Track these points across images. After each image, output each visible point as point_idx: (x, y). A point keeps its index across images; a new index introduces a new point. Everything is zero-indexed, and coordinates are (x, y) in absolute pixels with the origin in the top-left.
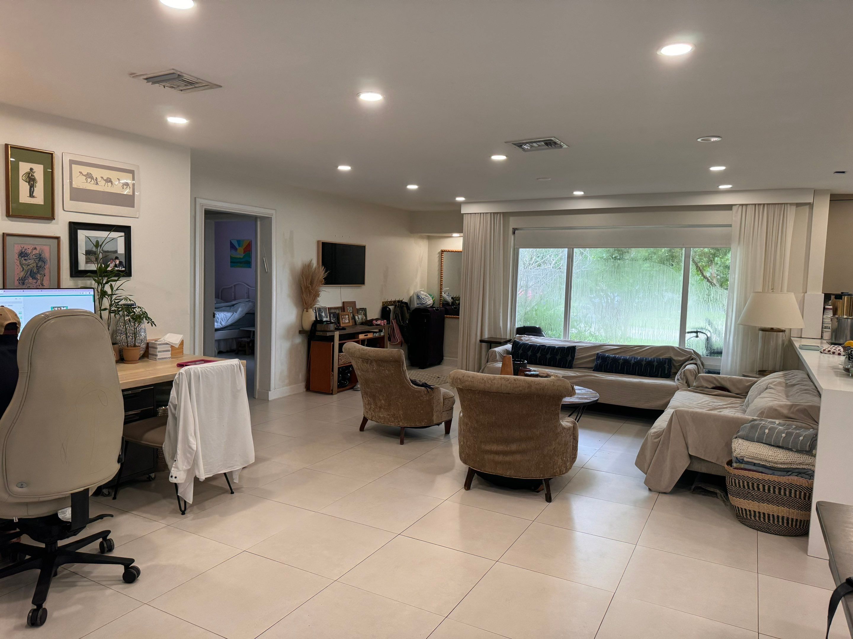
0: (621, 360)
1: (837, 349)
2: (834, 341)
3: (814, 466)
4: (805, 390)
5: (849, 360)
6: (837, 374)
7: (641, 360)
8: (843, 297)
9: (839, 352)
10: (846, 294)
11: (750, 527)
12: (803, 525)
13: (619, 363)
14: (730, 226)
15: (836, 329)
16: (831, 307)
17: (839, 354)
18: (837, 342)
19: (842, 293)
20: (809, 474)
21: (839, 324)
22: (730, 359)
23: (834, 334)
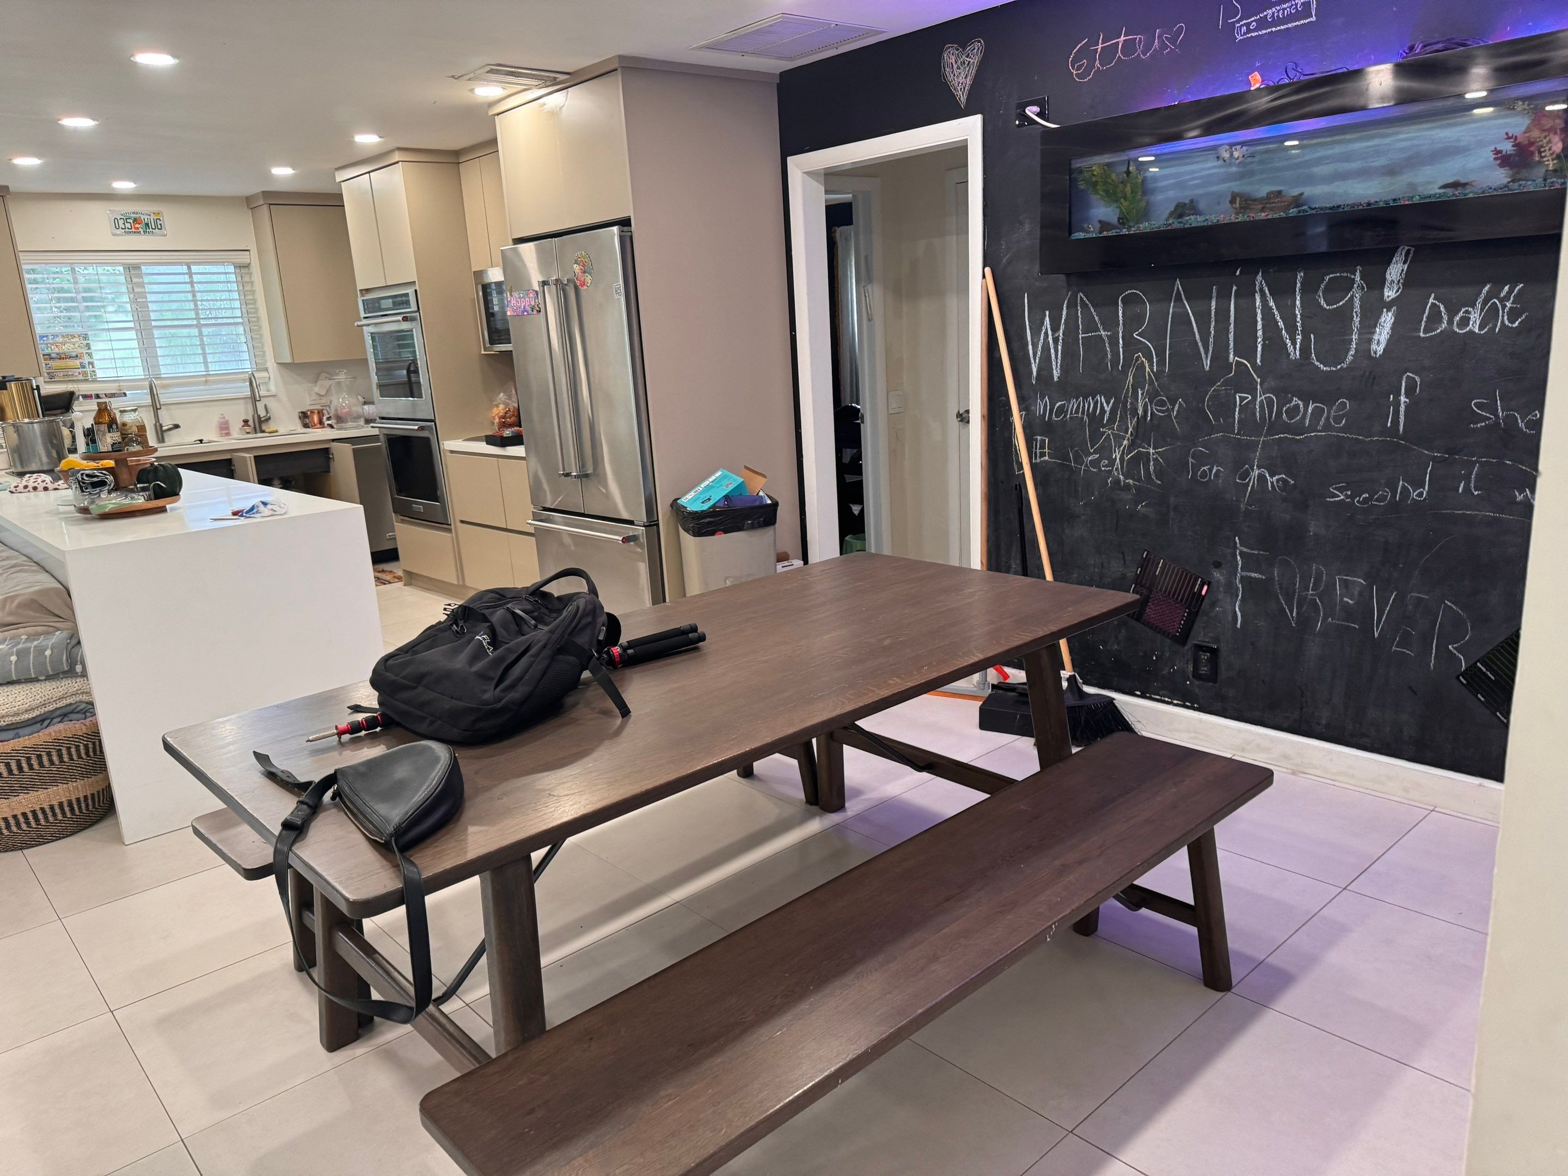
10: (10, 377)
15: (17, 445)
17: (46, 489)
21: (19, 435)
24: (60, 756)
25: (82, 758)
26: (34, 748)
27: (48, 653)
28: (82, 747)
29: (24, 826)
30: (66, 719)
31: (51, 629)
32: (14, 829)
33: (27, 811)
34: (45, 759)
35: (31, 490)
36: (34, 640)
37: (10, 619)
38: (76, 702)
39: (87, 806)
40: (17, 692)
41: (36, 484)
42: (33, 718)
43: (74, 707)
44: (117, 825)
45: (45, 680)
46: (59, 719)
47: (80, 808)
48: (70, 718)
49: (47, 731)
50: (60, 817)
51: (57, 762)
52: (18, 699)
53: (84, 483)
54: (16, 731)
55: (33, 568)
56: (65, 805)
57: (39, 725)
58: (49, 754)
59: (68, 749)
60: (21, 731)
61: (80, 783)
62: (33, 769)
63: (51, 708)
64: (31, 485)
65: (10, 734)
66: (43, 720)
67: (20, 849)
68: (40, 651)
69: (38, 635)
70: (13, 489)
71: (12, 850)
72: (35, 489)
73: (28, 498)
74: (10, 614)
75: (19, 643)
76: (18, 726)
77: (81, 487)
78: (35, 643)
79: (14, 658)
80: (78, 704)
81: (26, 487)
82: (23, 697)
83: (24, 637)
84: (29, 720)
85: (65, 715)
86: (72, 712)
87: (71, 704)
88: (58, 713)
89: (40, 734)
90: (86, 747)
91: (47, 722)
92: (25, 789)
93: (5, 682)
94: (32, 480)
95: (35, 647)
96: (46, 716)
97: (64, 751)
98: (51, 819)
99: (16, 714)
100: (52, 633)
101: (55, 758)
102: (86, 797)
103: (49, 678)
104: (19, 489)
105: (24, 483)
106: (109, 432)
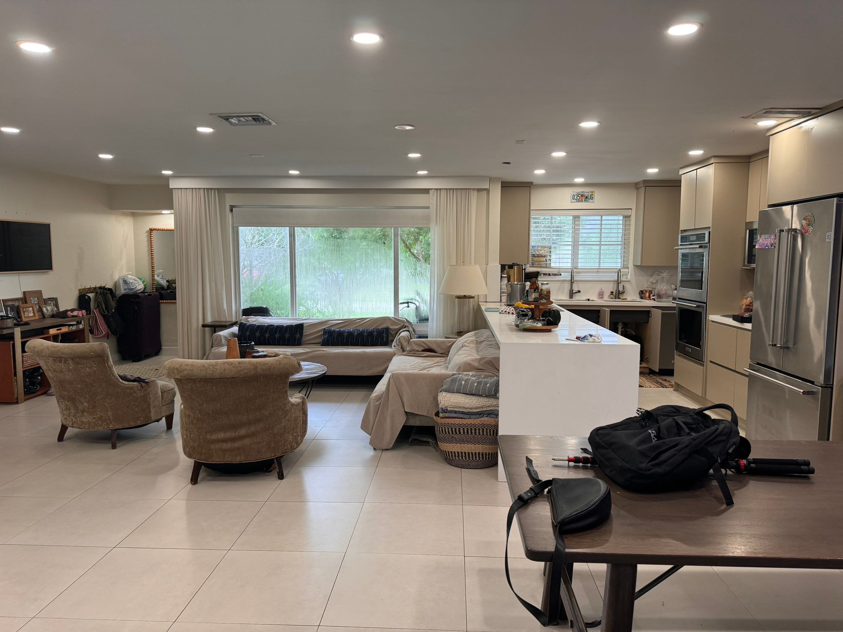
0: (346, 333)
1: (511, 310)
2: (509, 304)
3: (498, 406)
4: (490, 345)
5: (518, 318)
6: (511, 330)
7: (363, 332)
8: (514, 267)
9: (512, 312)
10: (516, 264)
11: (456, 467)
12: (494, 457)
13: (344, 336)
14: (428, 208)
15: (510, 293)
16: (506, 275)
17: (513, 314)
18: (511, 304)
19: (513, 264)
20: (494, 414)
21: (511, 289)
22: (435, 324)
23: (509, 297)
24: (483, 432)
25: (491, 435)
26: (475, 425)
27: (488, 385)
28: (492, 431)
29: (464, 458)
30: (489, 416)
31: (494, 375)
32: (460, 458)
33: (466, 452)
34: (477, 431)
35: (507, 313)
36: (486, 378)
37: (481, 367)
38: (494, 410)
39: (489, 458)
40: (473, 399)
41: (509, 311)
42: (477, 412)
43: (493, 412)
44: (497, 470)
45: (485, 397)
46: (486, 415)
47: (486, 458)
48: (490, 416)
49: (480, 419)
50: (478, 459)
51: (481, 434)
52: (473, 402)
53: (520, 314)
54: (470, 416)
55: (496, 347)
56: (481, 454)
57: (478, 415)
58: (479, 429)
59: (487, 429)
60: (471, 416)
61: (488, 446)
62: (472, 434)
63: (484, 409)
64: (508, 311)
65: (468, 416)
66: (480, 414)
67: (461, 468)
68: (486, 383)
69: (488, 376)
70: (501, 312)
71: (458, 467)
72: (509, 313)
73: (505, 317)
74: (482, 365)
75: (480, 378)
76: (471, 414)
77: (518, 315)
78: (486, 380)
79: (476, 384)
80: (495, 411)
81: (506, 312)
82: (475, 402)
83: (483, 376)
84: (475, 412)
85: (489, 414)
86: (492, 414)
87: (492, 410)
88: (487, 412)
89: (478, 420)
90: (493, 430)
91: (482, 415)
92: (468, 442)
93: (471, 394)
94: (509, 309)
95: (485, 381)
96: (482, 412)
97: (485, 430)
98: (474, 458)
99: (471, 409)
100: (493, 377)
101: (481, 432)
102: (489, 453)
103: (487, 396)
104: (503, 312)
105: (505, 310)
106: (534, 293)
